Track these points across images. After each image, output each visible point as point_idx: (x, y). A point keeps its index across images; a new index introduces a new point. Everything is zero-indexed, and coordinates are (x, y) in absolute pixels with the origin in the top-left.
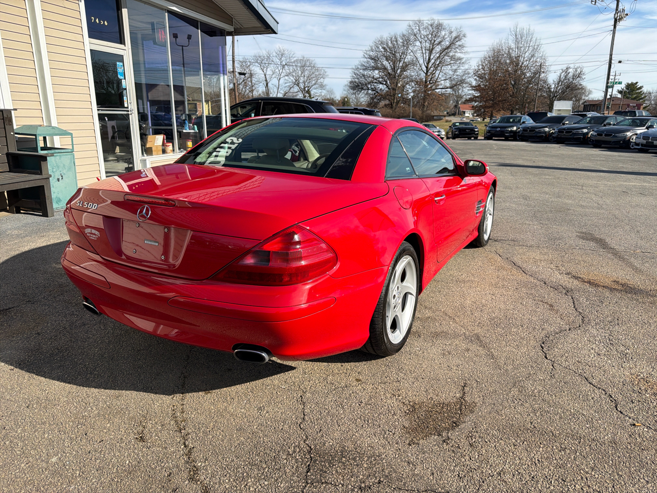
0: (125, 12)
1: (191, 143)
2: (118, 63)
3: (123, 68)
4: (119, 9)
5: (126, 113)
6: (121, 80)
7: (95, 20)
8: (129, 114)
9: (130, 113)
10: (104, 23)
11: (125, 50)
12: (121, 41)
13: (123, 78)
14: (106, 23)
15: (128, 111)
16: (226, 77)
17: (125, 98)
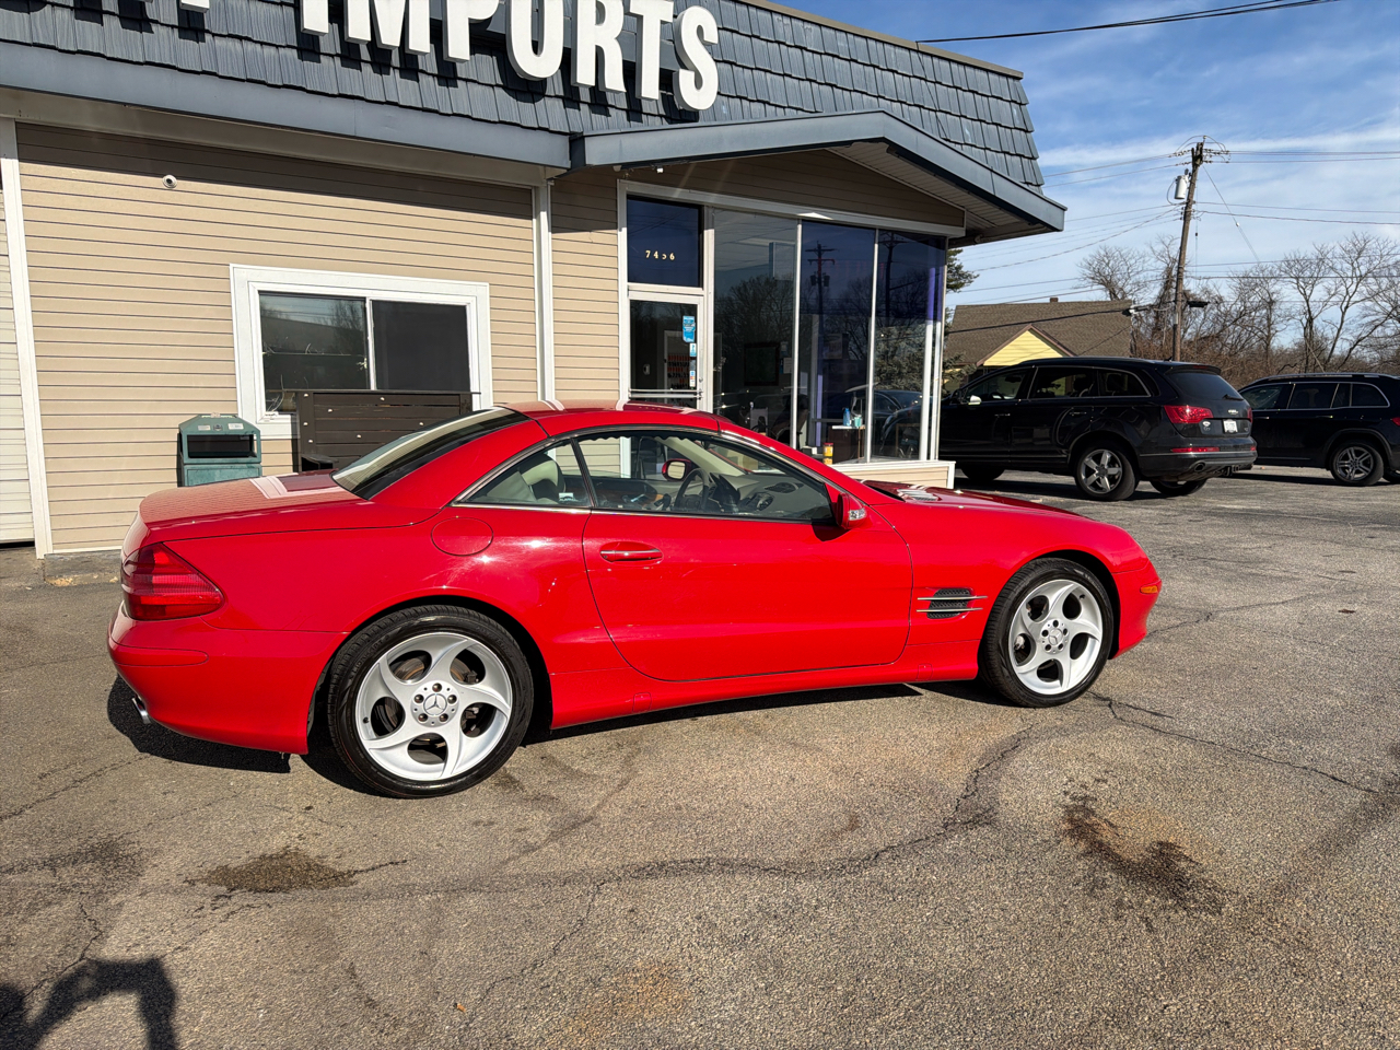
0: (709, 236)
1: (831, 449)
2: (685, 318)
3: (694, 325)
4: (701, 232)
5: (692, 396)
6: (688, 344)
7: (652, 254)
8: (696, 399)
9: (698, 396)
10: (668, 257)
11: (703, 299)
12: (699, 283)
13: (693, 340)
14: (672, 257)
15: (695, 394)
16: (939, 324)
17: (692, 373)
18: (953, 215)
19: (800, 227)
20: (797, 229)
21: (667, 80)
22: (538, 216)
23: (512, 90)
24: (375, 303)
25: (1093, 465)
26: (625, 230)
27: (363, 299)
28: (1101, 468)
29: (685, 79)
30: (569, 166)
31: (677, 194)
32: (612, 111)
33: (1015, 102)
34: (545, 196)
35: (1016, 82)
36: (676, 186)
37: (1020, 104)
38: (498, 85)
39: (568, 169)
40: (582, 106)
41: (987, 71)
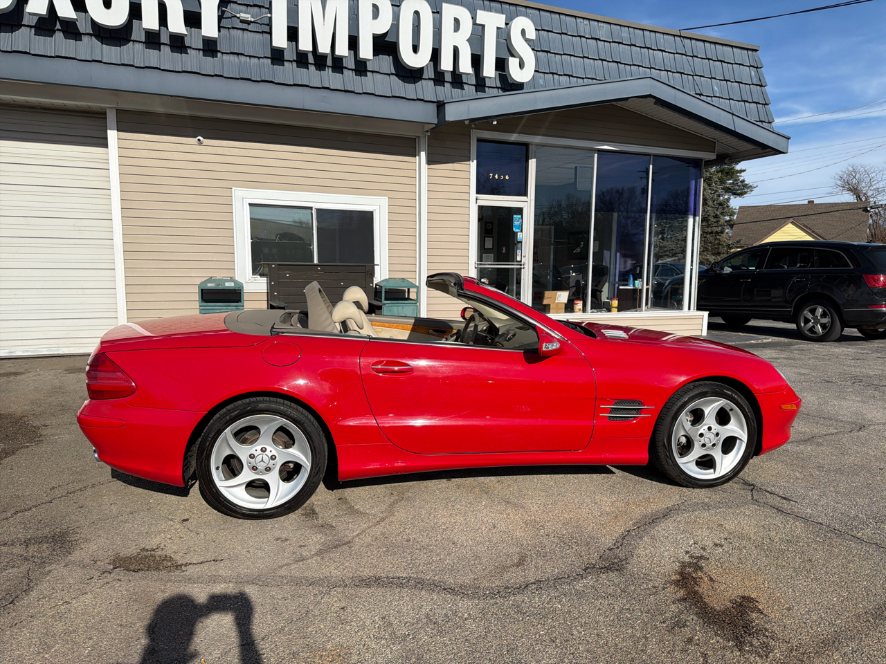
0: (532, 164)
1: (617, 301)
2: (515, 216)
3: (520, 221)
4: (527, 161)
5: (518, 267)
6: (517, 233)
7: (494, 176)
8: (521, 268)
10: (505, 178)
11: (527, 204)
12: (525, 194)
13: (520, 231)
14: (507, 177)
15: (521, 265)
16: (697, 218)
17: (519, 252)
18: (708, 145)
19: (596, 155)
20: (593, 157)
21: (501, 64)
22: (419, 155)
23: (401, 76)
24: (318, 210)
25: (810, 316)
26: (475, 161)
27: (311, 208)
28: (815, 318)
29: (513, 63)
30: (436, 123)
31: (514, 137)
32: (465, 86)
33: (753, 67)
34: (424, 143)
35: (754, 53)
36: (514, 132)
37: (757, 68)
38: (392, 74)
39: (436, 124)
40: (446, 84)
41: (732, 46)
